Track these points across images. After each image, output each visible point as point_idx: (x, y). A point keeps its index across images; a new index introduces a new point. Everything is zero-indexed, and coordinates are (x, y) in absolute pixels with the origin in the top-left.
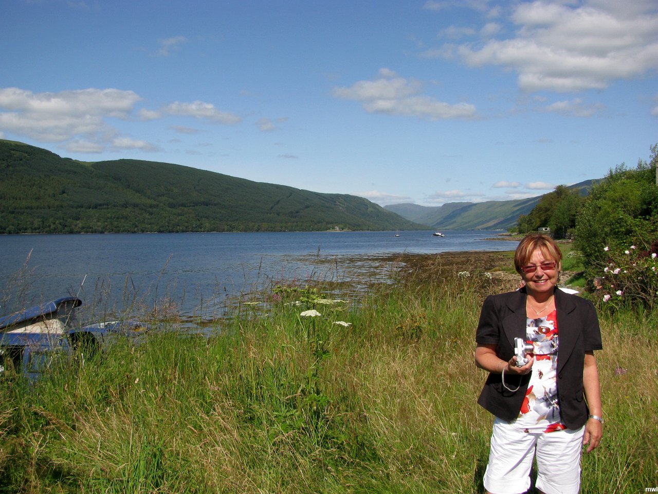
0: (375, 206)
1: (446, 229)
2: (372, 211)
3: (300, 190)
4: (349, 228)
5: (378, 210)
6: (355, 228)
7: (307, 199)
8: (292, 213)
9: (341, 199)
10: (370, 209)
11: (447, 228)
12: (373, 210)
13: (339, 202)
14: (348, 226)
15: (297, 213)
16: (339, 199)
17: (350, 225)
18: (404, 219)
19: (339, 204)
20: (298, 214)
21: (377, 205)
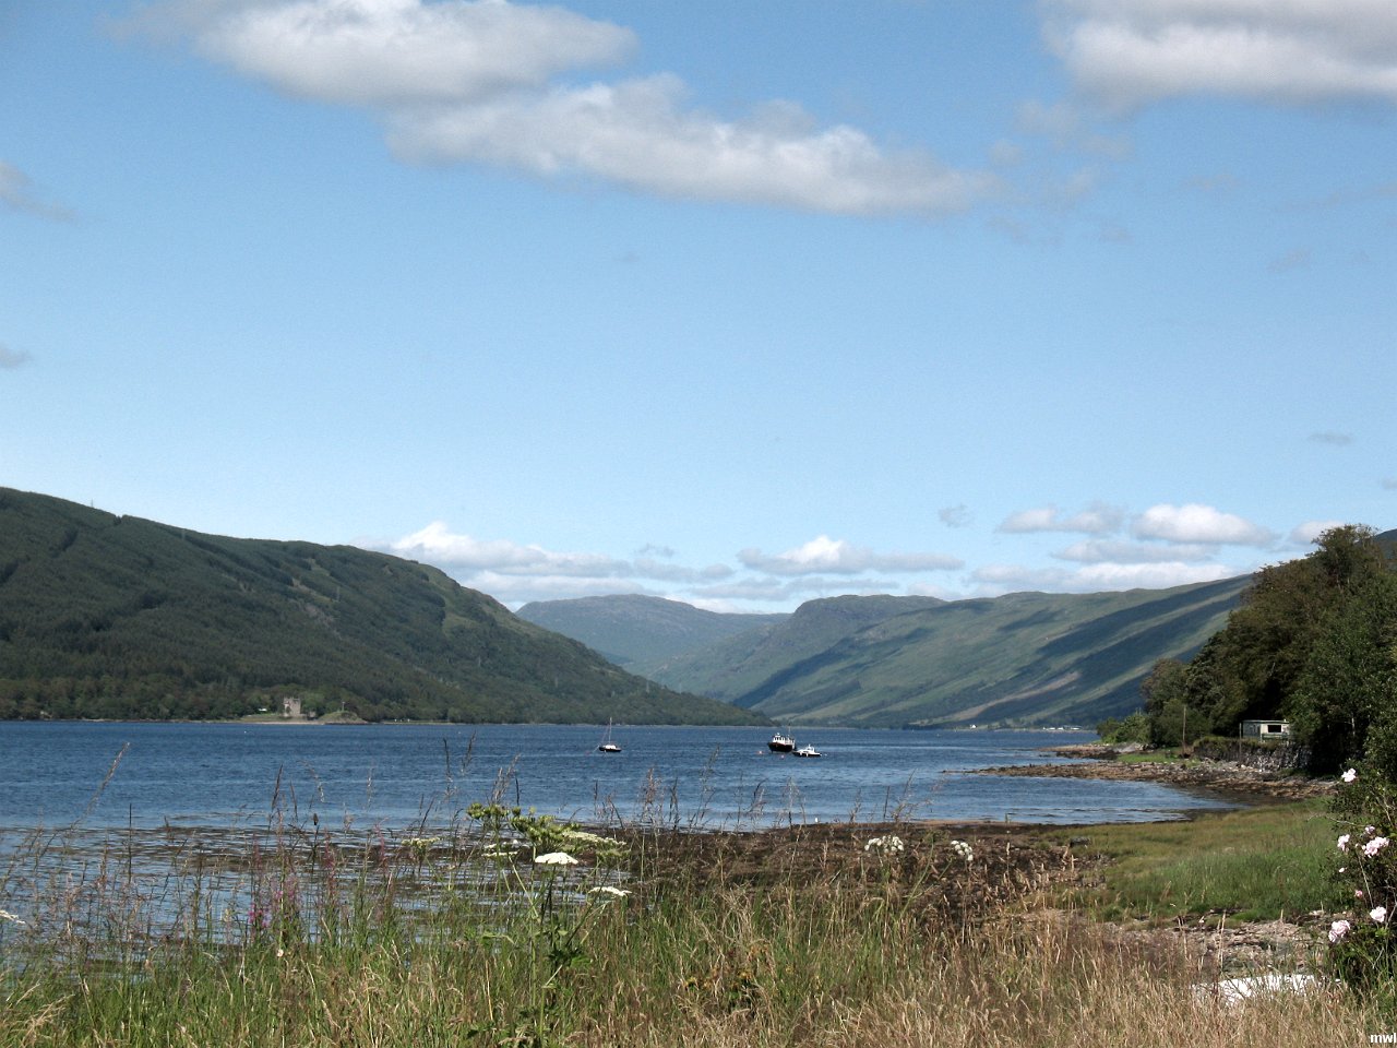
0: (478, 605)
1: (810, 722)
2: (462, 630)
3: (117, 521)
4: (351, 708)
5: (493, 623)
6: (378, 709)
7: (151, 563)
8: (74, 627)
9: (316, 568)
10: (453, 620)
11: (818, 714)
12: (468, 622)
13: (305, 582)
14: (345, 697)
15: (98, 629)
16: (307, 567)
17: (357, 692)
18: (617, 669)
19: (304, 589)
20: (102, 634)
21: (490, 601)
